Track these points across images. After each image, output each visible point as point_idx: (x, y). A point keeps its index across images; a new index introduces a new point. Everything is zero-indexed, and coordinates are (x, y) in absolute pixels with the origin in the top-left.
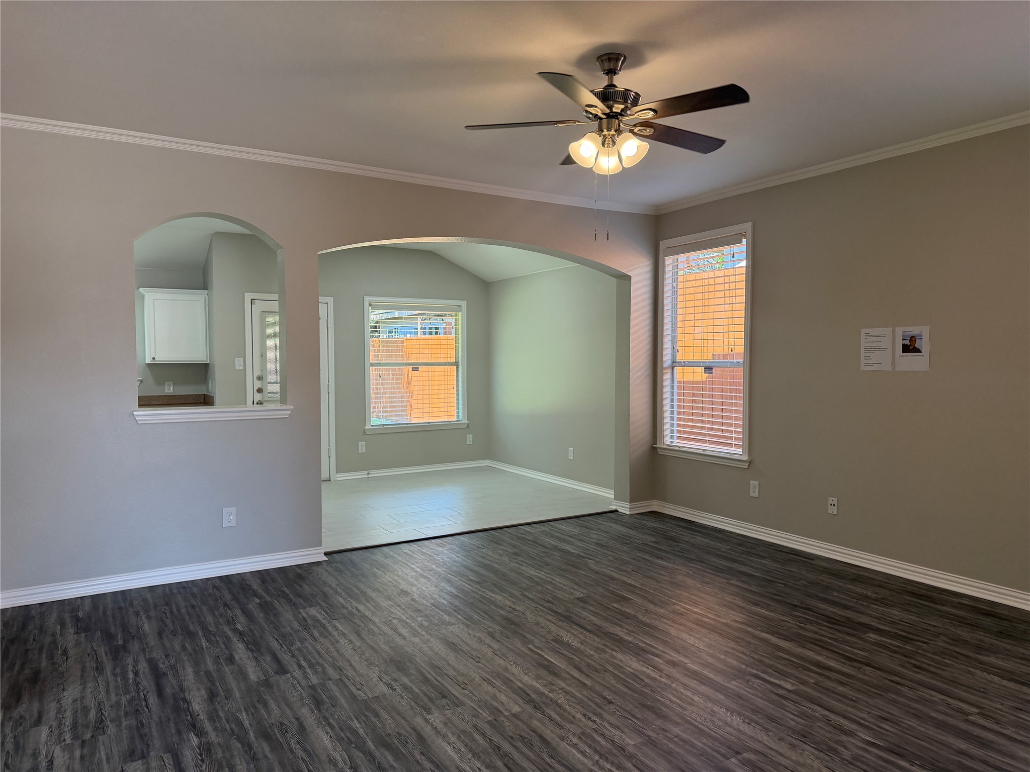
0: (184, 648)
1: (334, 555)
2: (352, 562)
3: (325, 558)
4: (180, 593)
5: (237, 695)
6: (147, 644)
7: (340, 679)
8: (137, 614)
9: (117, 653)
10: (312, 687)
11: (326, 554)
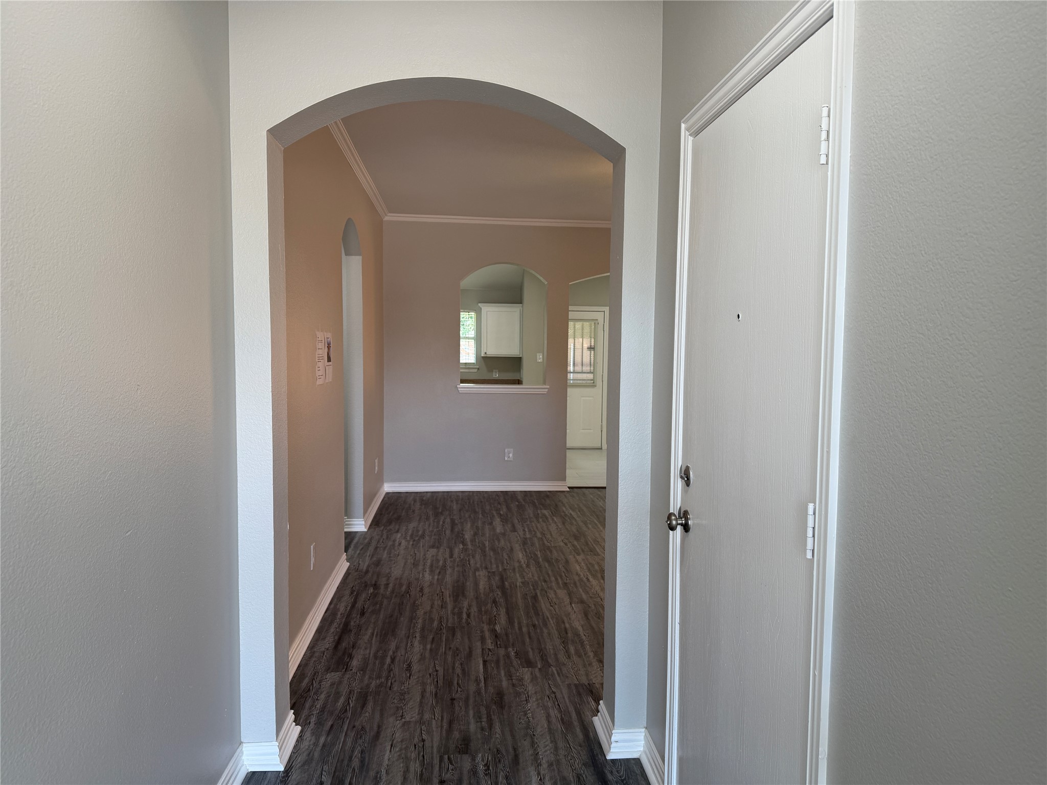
0: (470, 517)
1: (575, 489)
2: (584, 494)
3: (568, 489)
4: (477, 496)
5: (487, 535)
6: (452, 513)
7: (541, 538)
8: (452, 501)
9: (437, 515)
10: (526, 539)
11: (569, 488)
